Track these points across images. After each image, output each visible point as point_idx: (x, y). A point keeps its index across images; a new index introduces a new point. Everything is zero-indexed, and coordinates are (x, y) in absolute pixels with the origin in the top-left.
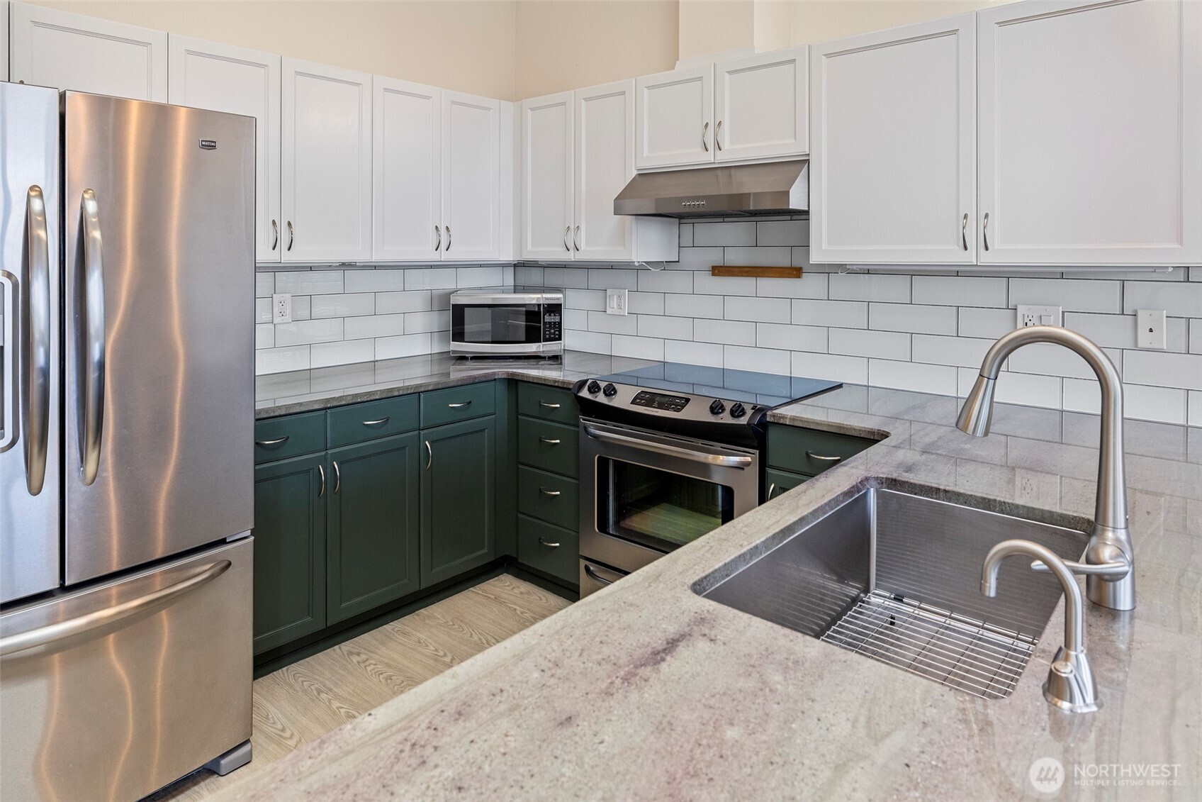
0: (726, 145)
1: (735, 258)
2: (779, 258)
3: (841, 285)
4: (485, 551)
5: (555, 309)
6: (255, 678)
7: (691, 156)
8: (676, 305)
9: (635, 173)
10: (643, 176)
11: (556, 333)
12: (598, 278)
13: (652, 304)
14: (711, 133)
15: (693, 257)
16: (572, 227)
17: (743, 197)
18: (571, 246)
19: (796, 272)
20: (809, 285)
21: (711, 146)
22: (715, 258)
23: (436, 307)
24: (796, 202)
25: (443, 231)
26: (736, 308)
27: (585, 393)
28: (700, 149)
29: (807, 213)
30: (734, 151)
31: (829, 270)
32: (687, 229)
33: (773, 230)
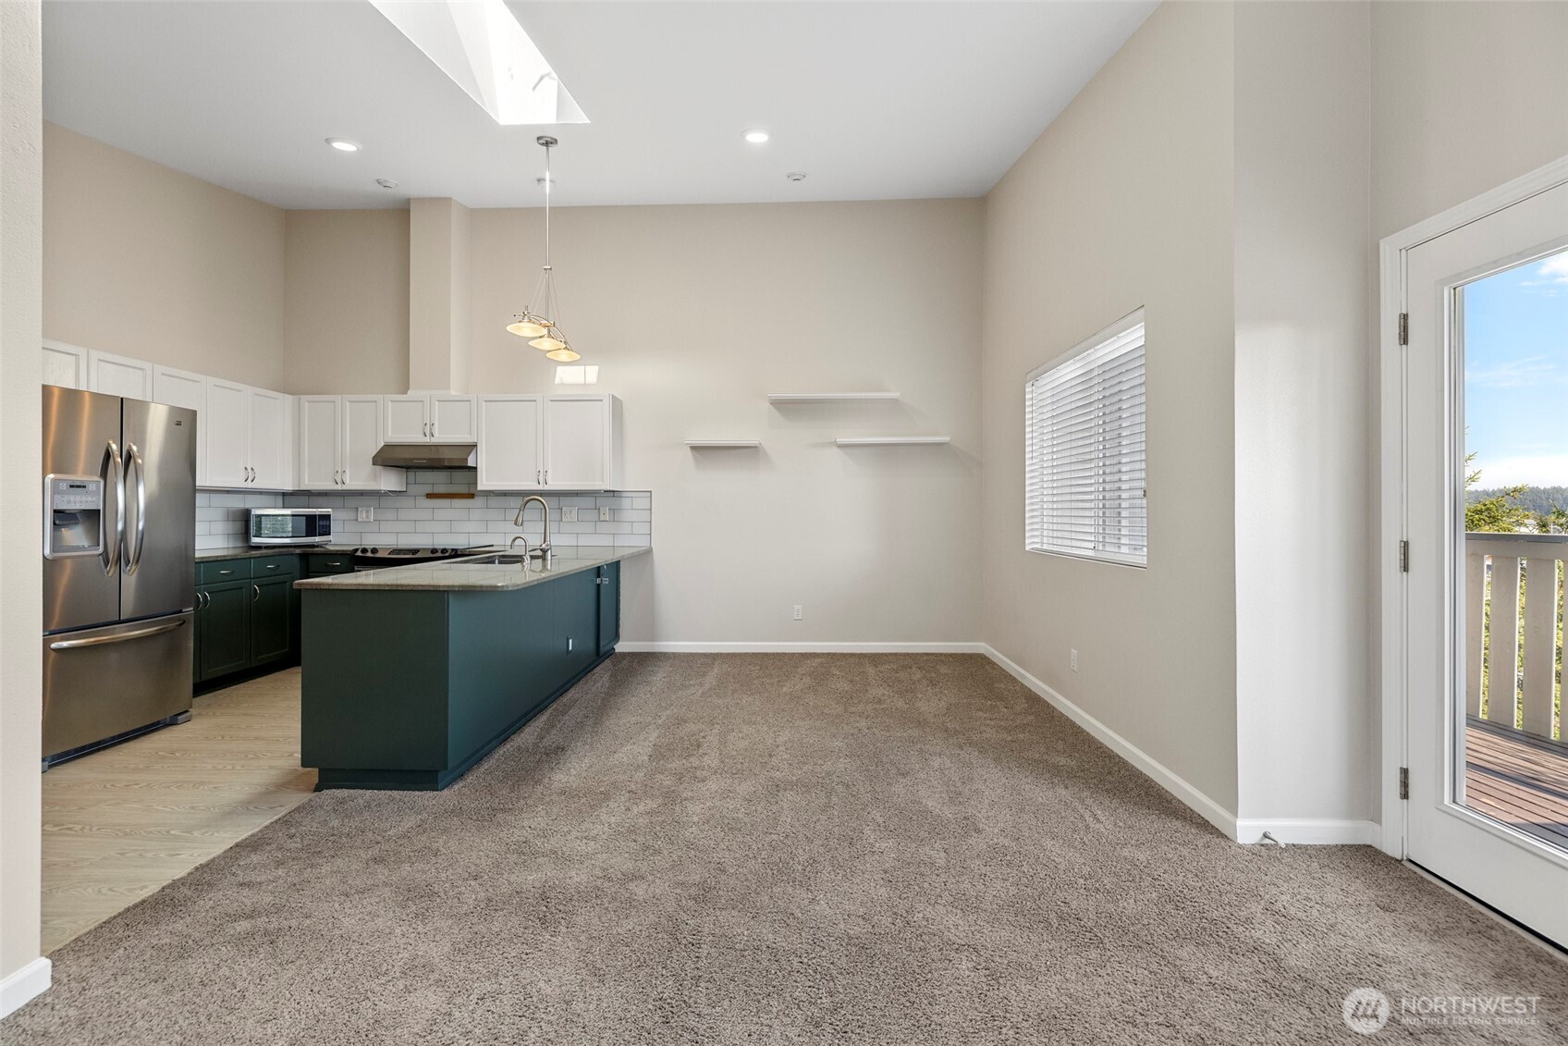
0: (436, 435)
1: (441, 489)
2: (463, 489)
3: (494, 501)
4: (287, 650)
5: (327, 517)
6: (194, 697)
7: (417, 438)
8: (404, 514)
9: (383, 444)
10: (387, 446)
11: (326, 531)
12: (351, 502)
13: (390, 515)
14: (428, 428)
15: (414, 489)
16: (340, 471)
17: (440, 460)
18: (339, 481)
19: (472, 496)
20: (478, 502)
21: (428, 434)
22: (429, 490)
23: (231, 518)
24: (471, 463)
25: (249, 470)
26: (440, 514)
27: (359, 553)
28: (422, 436)
29: (476, 468)
30: (441, 437)
31: (488, 494)
32: (411, 474)
33: (459, 475)
